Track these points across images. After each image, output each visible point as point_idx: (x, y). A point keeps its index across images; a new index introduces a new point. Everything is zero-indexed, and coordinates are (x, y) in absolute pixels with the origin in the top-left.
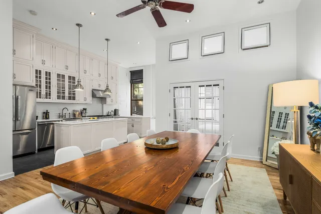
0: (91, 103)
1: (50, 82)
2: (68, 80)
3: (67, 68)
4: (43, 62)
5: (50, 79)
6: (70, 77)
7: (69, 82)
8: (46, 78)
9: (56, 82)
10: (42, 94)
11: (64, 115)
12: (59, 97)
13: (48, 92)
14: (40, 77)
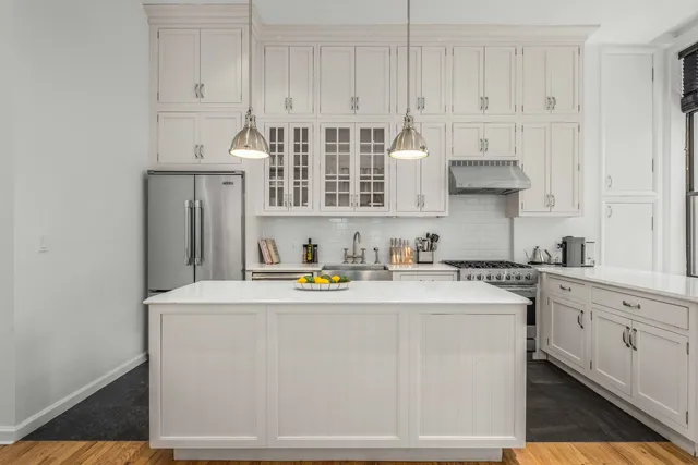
0: (447, 214)
1: (305, 158)
2: (358, 143)
3: (355, 104)
4: (289, 105)
5: (305, 148)
6: (365, 133)
7: (364, 149)
8: (297, 148)
9: (324, 154)
10: (285, 192)
11: (359, 253)
12: (330, 200)
13: (301, 186)
14: (281, 148)
